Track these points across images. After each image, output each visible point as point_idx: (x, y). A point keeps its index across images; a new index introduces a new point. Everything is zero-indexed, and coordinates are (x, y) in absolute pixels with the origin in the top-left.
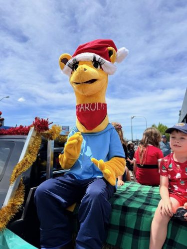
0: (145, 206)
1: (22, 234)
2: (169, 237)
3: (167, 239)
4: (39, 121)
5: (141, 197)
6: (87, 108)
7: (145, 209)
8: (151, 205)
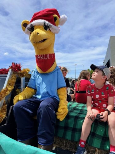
0: (79, 114)
1: (6, 133)
2: (92, 131)
3: (91, 132)
4: (15, 65)
5: (78, 109)
6: (42, 57)
7: (79, 116)
8: (83, 114)
